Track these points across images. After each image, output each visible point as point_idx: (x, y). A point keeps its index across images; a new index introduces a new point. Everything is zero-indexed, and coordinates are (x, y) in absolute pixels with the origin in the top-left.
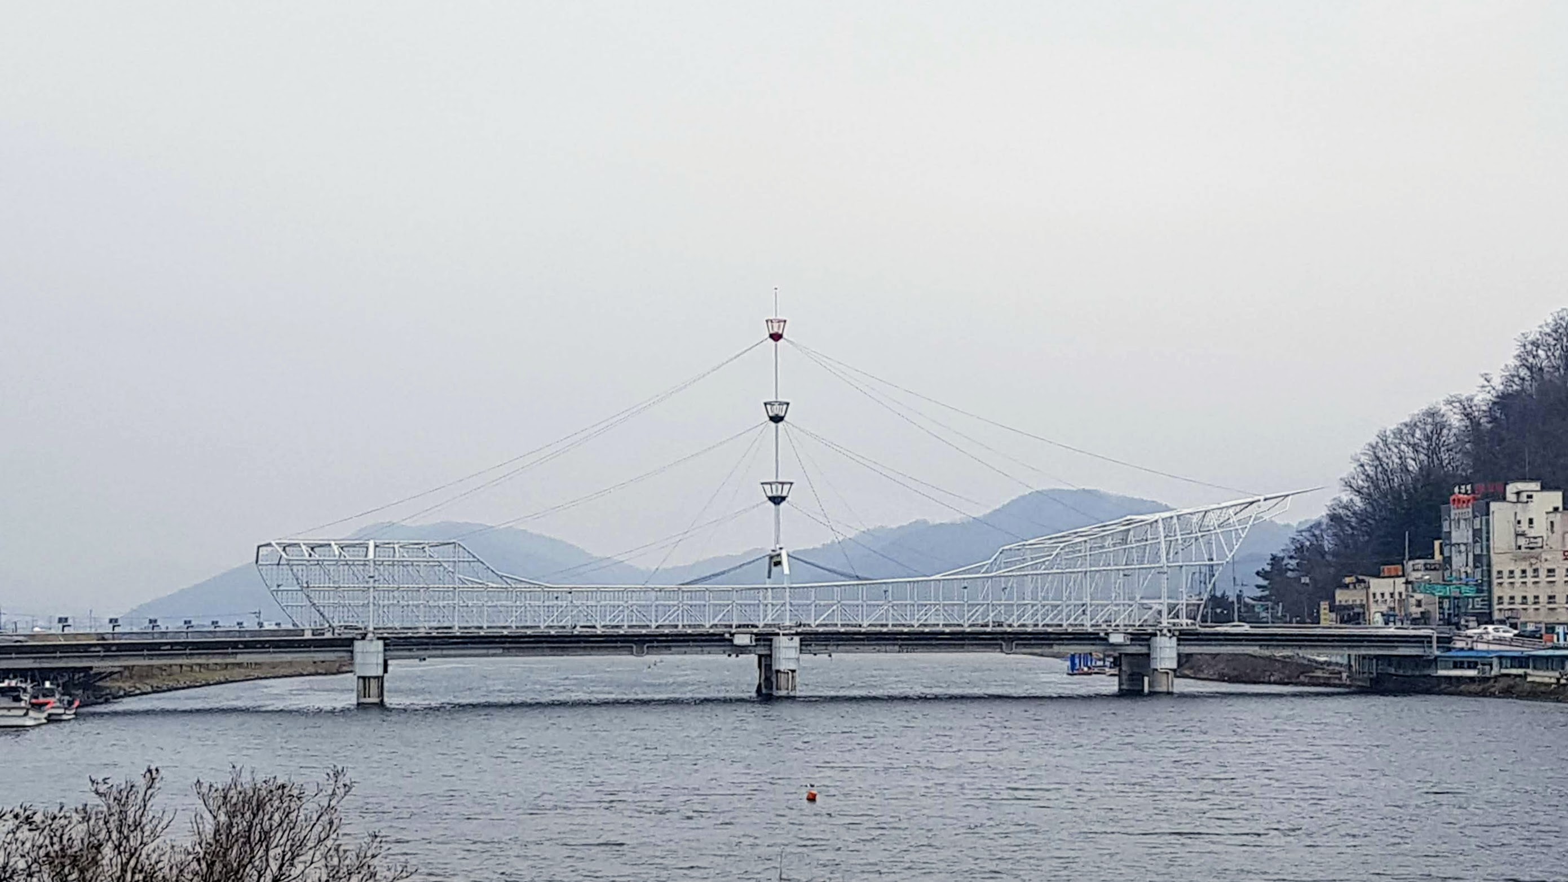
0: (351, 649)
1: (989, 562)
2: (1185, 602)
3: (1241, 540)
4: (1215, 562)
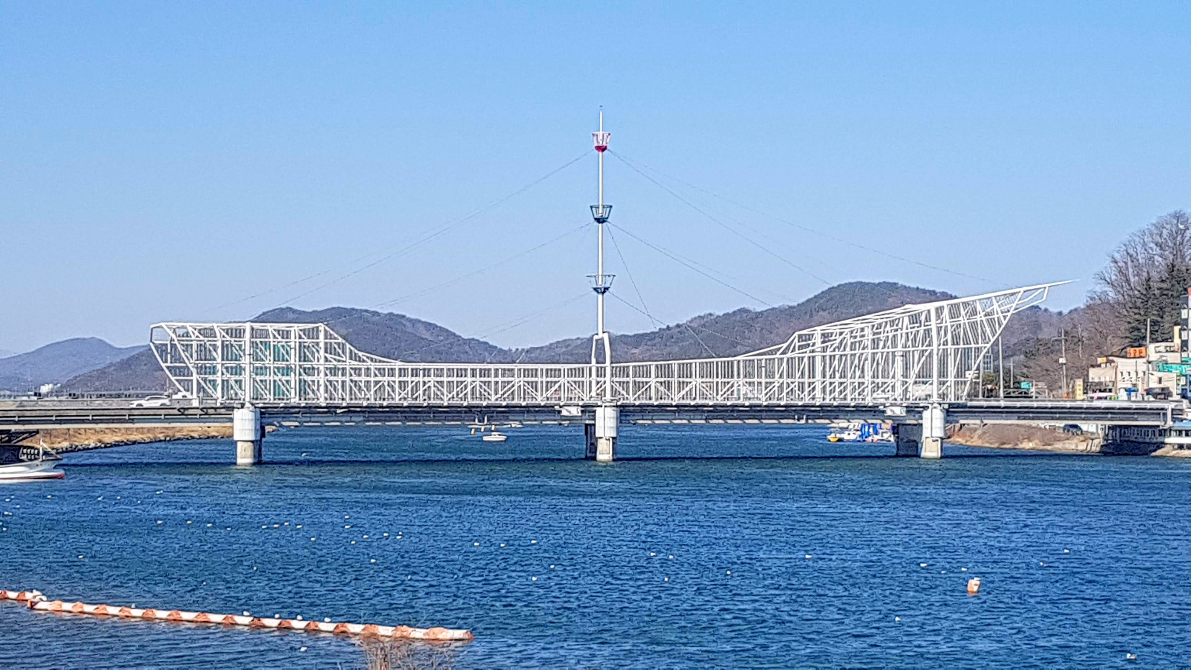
1: (785, 345)
2: (953, 380)
3: (1003, 327)
4: (980, 345)
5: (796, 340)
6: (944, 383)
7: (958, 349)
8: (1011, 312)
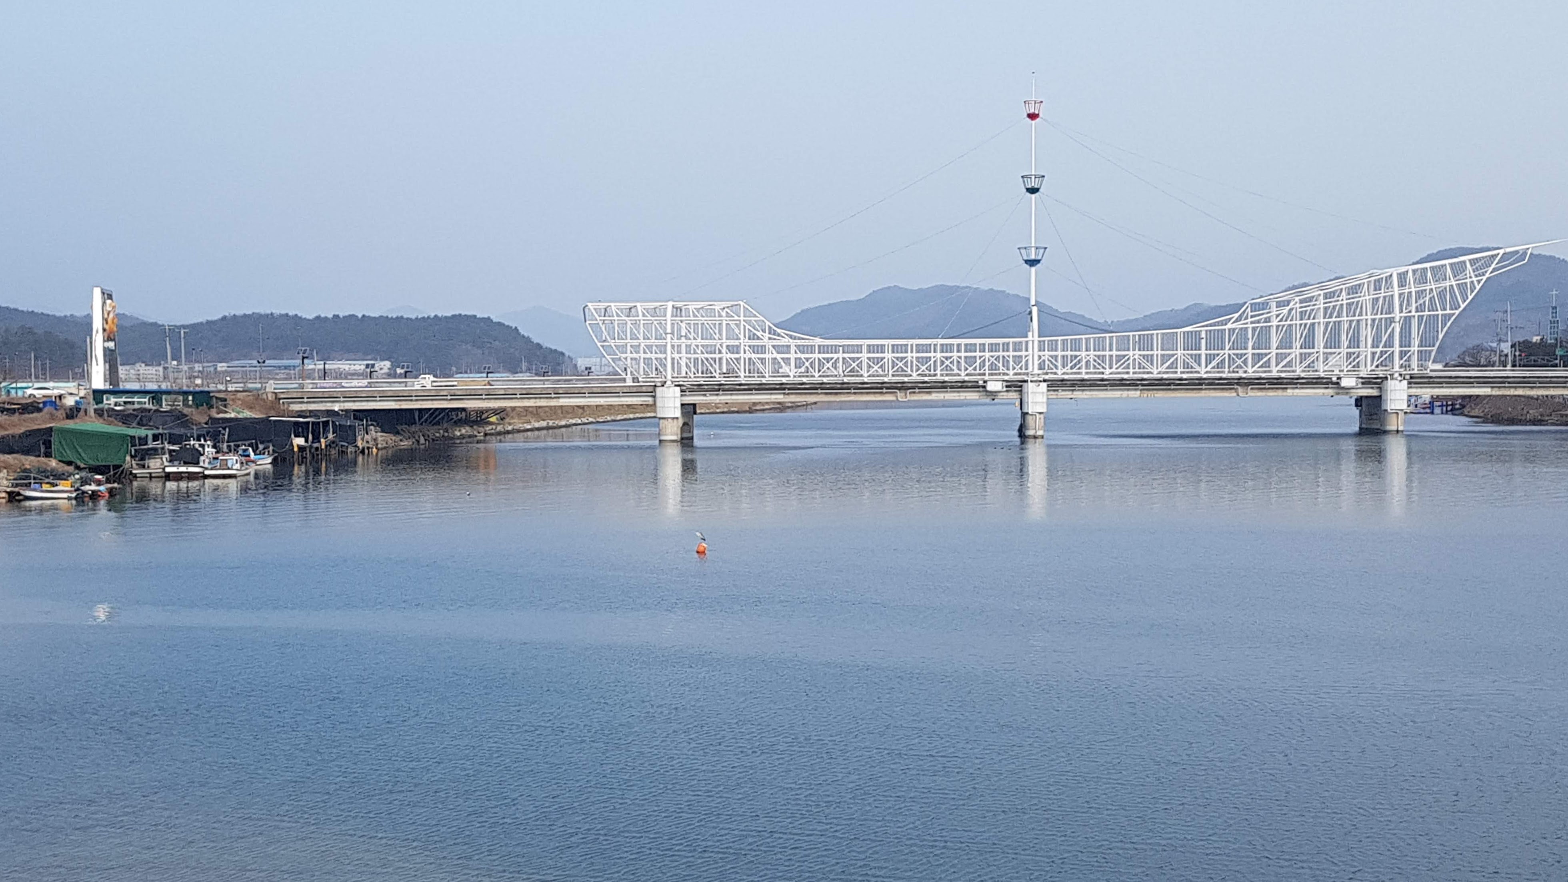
0: (653, 394)
1: (1236, 315)
2: (1416, 349)
3: (1476, 291)
4: (1448, 312)
5: (1249, 309)
6: (1406, 352)
7: (1423, 316)
8: (1487, 275)
